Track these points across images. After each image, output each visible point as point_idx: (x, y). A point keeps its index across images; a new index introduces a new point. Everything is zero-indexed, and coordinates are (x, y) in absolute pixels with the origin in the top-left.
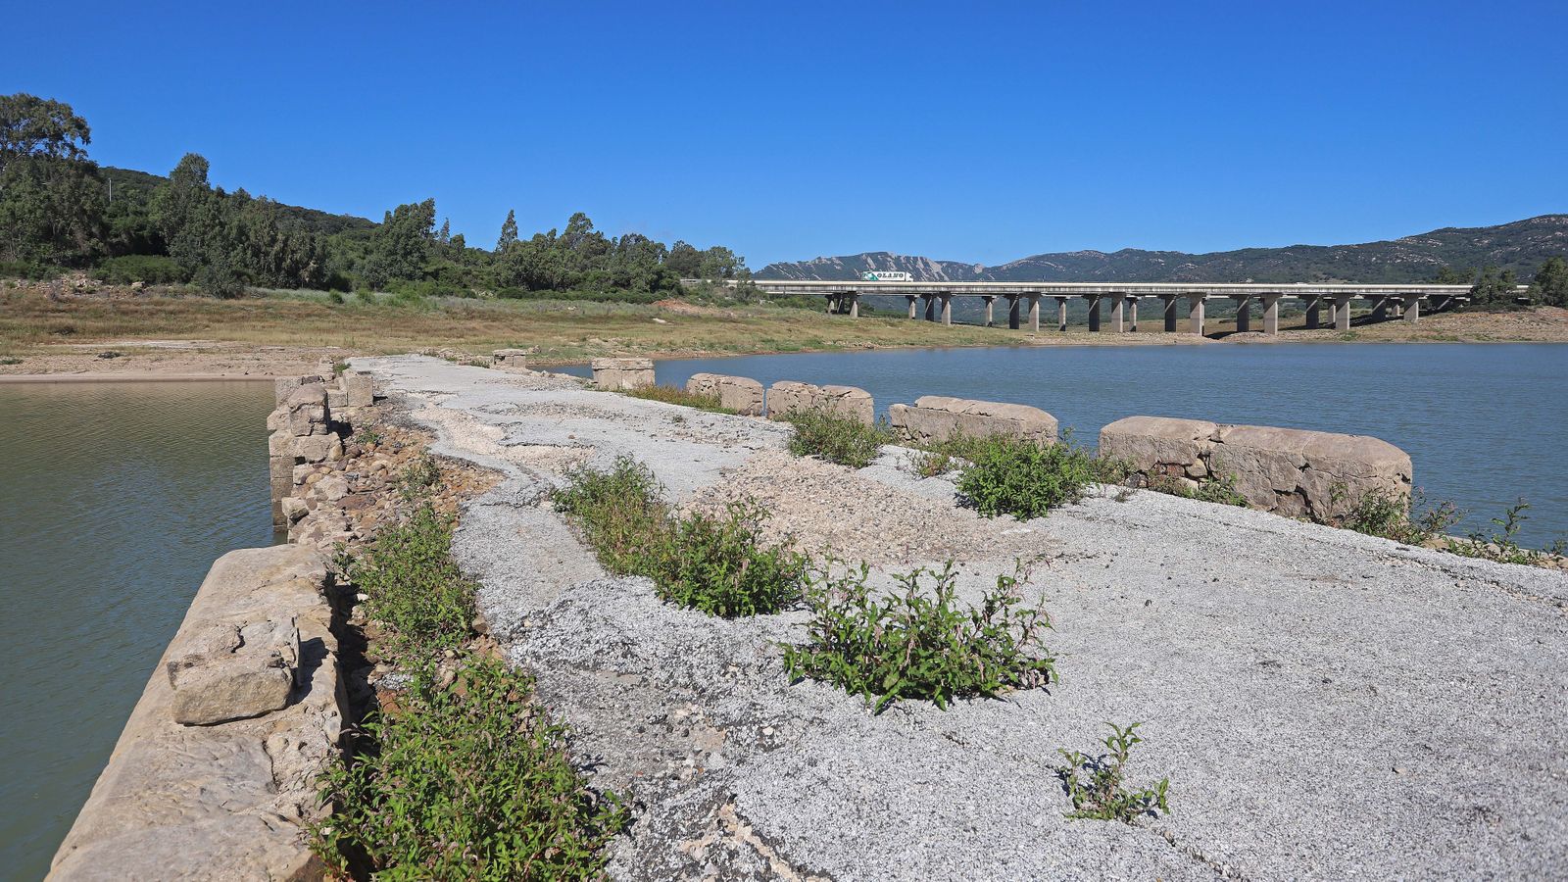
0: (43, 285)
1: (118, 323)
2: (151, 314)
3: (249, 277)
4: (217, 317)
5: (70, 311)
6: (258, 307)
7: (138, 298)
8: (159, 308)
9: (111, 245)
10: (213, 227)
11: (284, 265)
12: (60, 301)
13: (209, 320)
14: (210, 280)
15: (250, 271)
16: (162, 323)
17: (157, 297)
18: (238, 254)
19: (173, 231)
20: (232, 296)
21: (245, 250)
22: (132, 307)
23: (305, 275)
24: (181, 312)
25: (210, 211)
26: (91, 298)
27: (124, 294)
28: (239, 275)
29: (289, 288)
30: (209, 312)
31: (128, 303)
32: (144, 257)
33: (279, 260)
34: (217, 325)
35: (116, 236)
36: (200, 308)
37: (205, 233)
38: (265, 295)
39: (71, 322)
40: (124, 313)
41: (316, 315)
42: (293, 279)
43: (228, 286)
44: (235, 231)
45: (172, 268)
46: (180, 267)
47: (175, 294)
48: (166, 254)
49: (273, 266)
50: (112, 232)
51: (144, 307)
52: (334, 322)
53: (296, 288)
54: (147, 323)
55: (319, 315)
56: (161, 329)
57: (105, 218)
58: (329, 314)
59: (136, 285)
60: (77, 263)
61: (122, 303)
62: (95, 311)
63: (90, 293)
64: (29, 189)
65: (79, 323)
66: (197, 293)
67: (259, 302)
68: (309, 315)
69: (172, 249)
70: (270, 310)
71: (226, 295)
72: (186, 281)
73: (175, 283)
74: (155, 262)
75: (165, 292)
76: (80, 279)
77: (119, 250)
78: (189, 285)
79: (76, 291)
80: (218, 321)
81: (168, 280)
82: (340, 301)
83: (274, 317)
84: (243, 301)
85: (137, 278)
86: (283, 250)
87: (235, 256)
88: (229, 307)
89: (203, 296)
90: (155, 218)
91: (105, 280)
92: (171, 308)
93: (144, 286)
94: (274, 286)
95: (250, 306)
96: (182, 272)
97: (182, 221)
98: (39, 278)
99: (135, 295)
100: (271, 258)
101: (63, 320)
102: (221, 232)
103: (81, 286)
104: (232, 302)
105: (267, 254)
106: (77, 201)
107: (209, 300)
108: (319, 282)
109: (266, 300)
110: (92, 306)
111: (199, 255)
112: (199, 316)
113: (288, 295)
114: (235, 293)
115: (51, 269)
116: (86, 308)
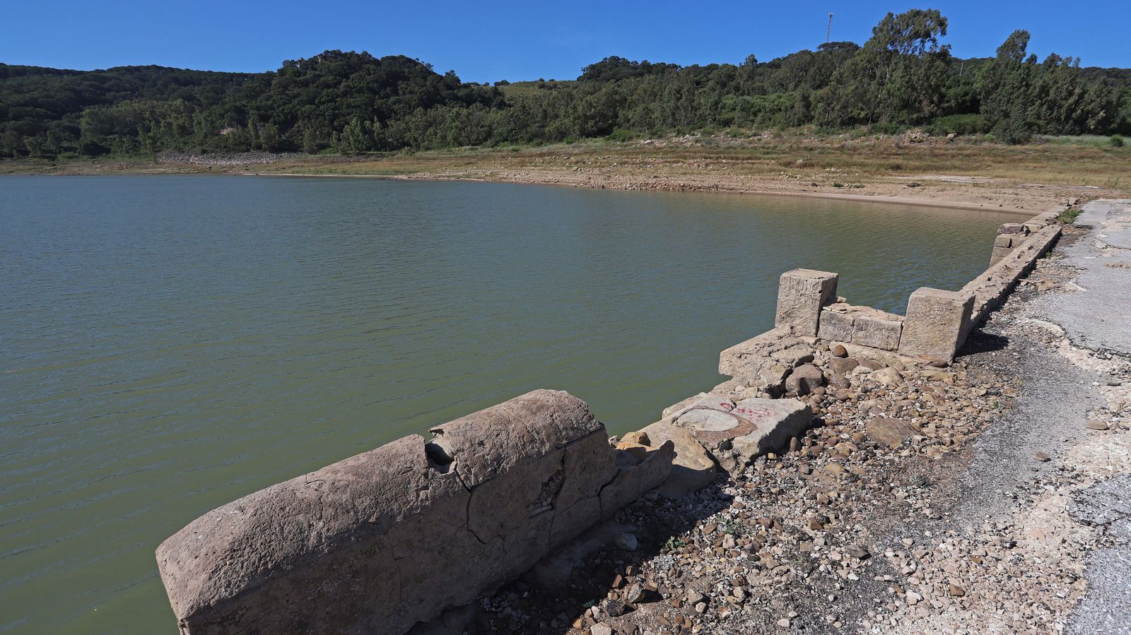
0: (894, 138)
1: (928, 163)
2: (953, 156)
3: (1039, 126)
4: (1000, 159)
5: (903, 154)
6: (1037, 151)
7: (949, 146)
8: (959, 152)
9: (943, 109)
10: (1020, 88)
11: (1074, 115)
12: (900, 148)
13: (993, 161)
14: (1005, 130)
15: (1041, 122)
16: (957, 163)
17: (961, 144)
18: (1034, 109)
19: (989, 93)
20: (1019, 142)
21: (1042, 105)
22: (942, 152)
23: (1091, 123)
24: (974, 155)
25: (1020, 75)
26: (919, 145)
27: (939, 142)
28: (1030, 126)
29: (1072, 134)
30: (995, 155)
31: (941, 149)
32: (962, 115)
33: (1071, 110)
34: (997, 165)
35: (948, 102)
36: (989, 152)
37: (1012, 93)
38: (1048, 141)
39: (900, 162)
40: (936, 156)
41: (1090, 158)
42: (1080, 127)
43: (1017, 135)
44: (1037, 90)
45: (979, 122)
46: (984, 122)
47: (976, 142)
48: (978, 112)
49: (1063, 117)
50: (946, 99)
51: (950, 152)
52: (1105, 163)
53: (1079, 135)
54: (948, 163)
55: (1092, 158)
56: (955, 167)
57: (943, 90)
58: (1103, 157)
59: (951, 136)
60: (918, 123)
61: (936, 149)
62: (918, 154)
63: (919, 142)
64: (901, 75)
65: (905, 162)
66: (992, 141)
67: (1040, 147)
68: (1082, 157)
69: (982, 108)
70: (1047, 154)
71: (1014, 142)
72: (986, 132)
73: (978, 134)
74: (968, 119)
75: (969, 141)
76: (916, 133)
77: (948, 112)
78: (988, 135)
79: (912, 141)
80: (1000, 162)
81: (974, 131)
82: (1120, 144)
83: (1049, 159)
84: (1026, 147)
85: (952, 131)
86: (1077, 103)
87: (1031, 111)
88: (1012, 151)
89: (996, 143)
90: (977, 86)
91: (931, 133)
92: (968, 152)
93: (955, 137)
94: (1059, 133)
95: (1030, 150)
96: (985, 125)
97: (997, 86)
98: (893, 134)
99: (947, 143)
100: (1063, 110)
101: (896, 161)
102: (1025, 91)
103: (915, 138)
104: (1018, 147)
105: (1060, 107)
106: (928, 79)
107: (999, 146)
108: (1104, 128)
109: (1047, 145)
110: (917, 151)
111: (1002, 111)
112: (986, 158)
113: (1069, 140)
114: (1022, 140)
115: (902, 127)
116: (913, 152)
